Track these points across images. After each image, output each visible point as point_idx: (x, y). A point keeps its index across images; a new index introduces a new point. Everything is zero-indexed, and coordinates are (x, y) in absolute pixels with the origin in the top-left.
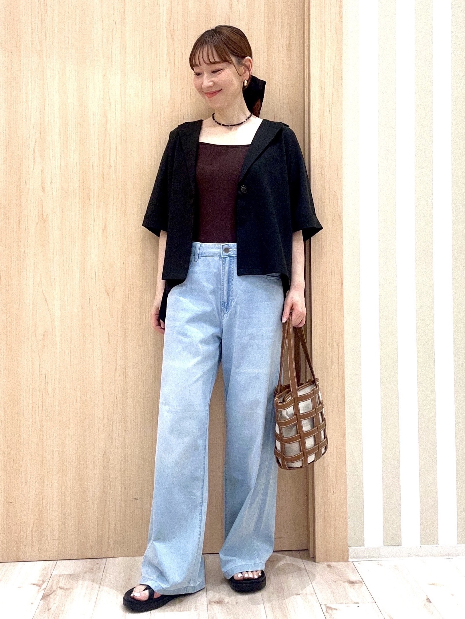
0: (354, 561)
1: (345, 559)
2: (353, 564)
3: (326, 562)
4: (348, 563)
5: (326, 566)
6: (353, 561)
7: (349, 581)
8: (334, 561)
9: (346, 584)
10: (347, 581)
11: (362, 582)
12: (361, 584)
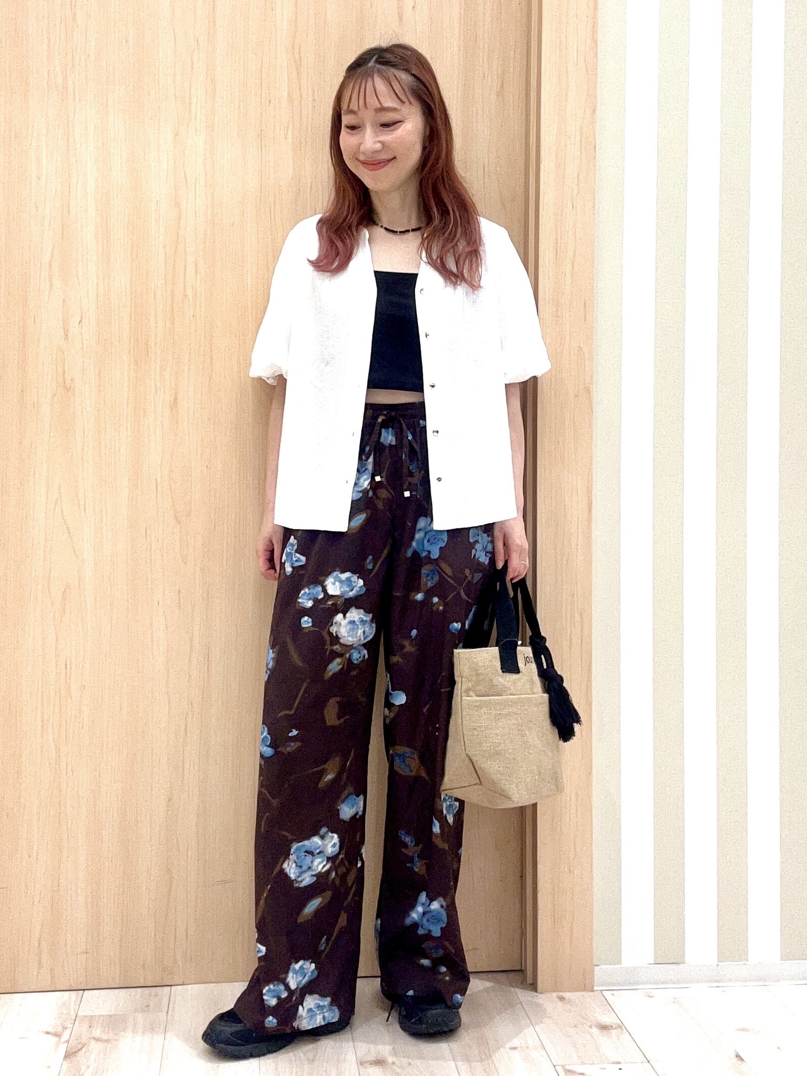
0: (605, 990)
1: (587, 986)
2: (603, 995)
3: (555, 991)
4: (593, 993)
5: (557, 1000)
6: (601, 991)
7: (598, 1023)
8: (569, 991)
9: (595, 1030)
10: (596, 1026)
11: (621, 1026)
12: (619, 1030)
